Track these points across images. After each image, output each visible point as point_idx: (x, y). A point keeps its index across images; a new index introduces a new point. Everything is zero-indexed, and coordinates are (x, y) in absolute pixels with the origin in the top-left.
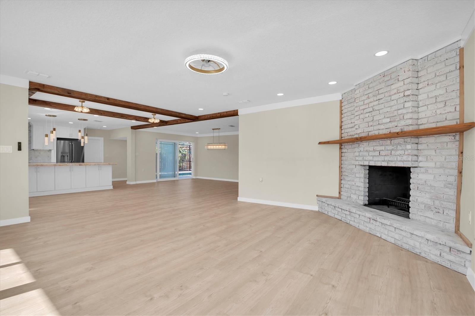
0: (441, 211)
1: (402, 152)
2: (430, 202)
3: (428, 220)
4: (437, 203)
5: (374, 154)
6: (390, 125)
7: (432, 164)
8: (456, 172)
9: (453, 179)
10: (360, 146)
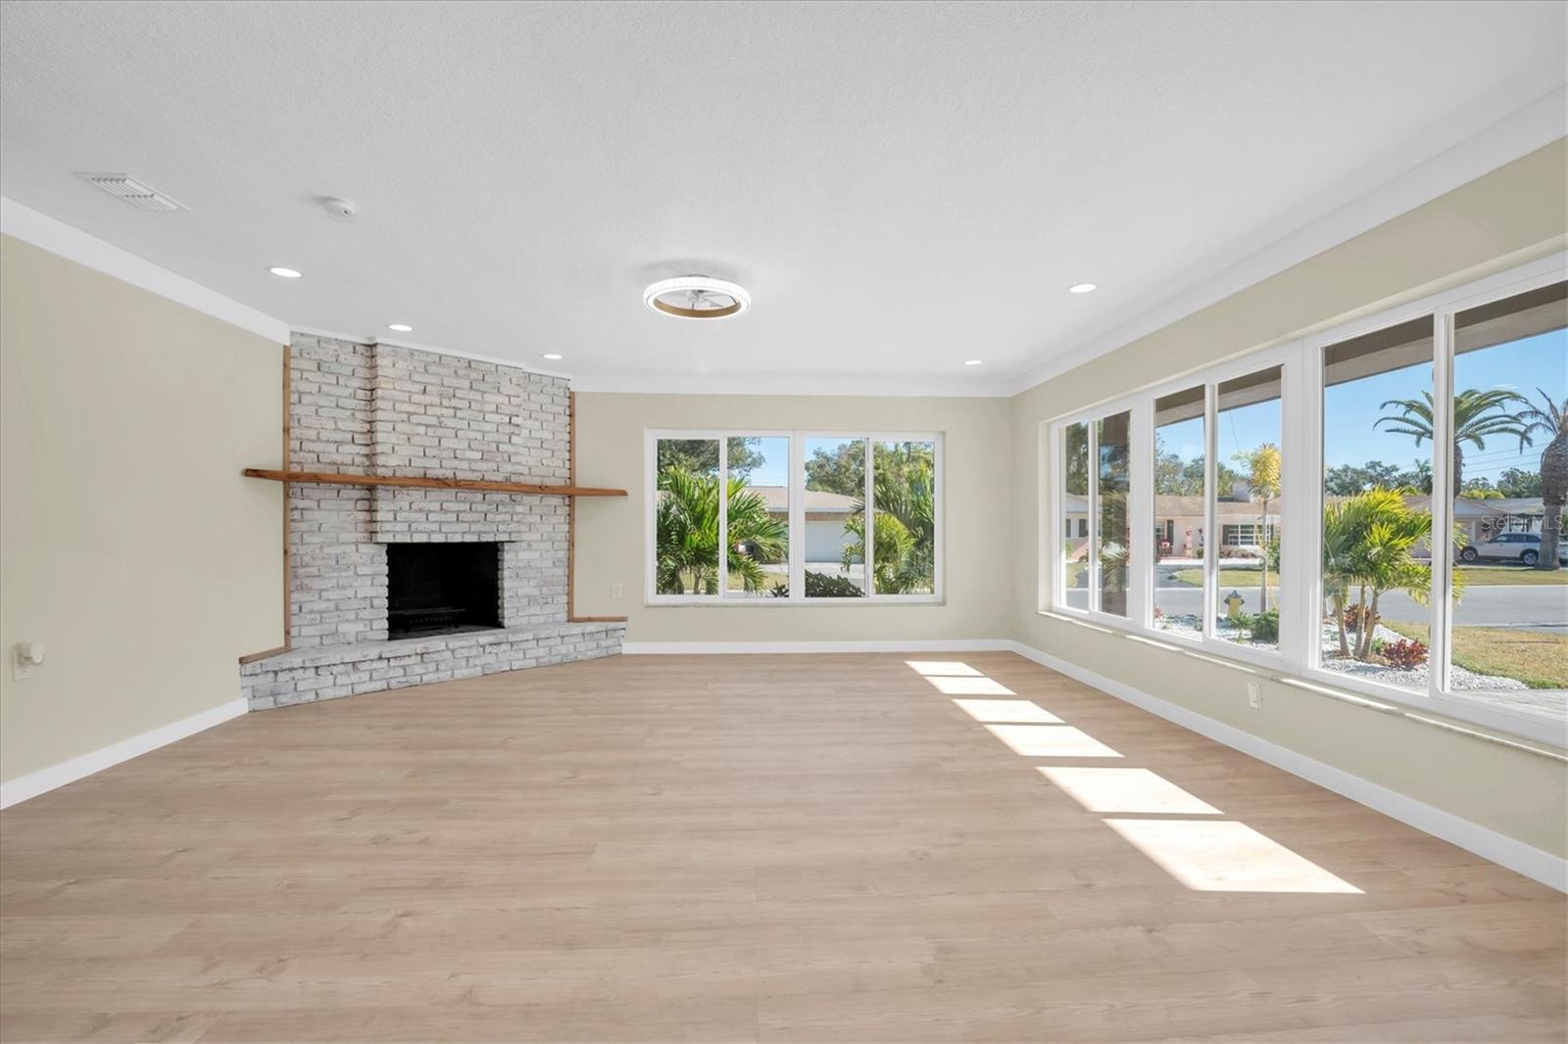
0: (550, 600)
1: (507, 517)
2: (536, 592)
3: (533, 619)
4: (545, 590)
5: (442, 517)
6: (484, 466)
7: (537, 536)
8: (566, 545)
9: (562, 555)
10: (398, 497)
